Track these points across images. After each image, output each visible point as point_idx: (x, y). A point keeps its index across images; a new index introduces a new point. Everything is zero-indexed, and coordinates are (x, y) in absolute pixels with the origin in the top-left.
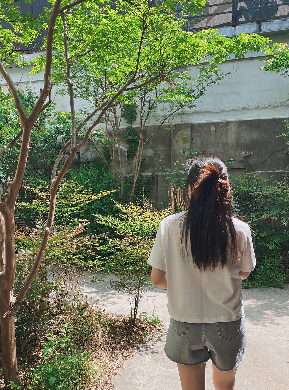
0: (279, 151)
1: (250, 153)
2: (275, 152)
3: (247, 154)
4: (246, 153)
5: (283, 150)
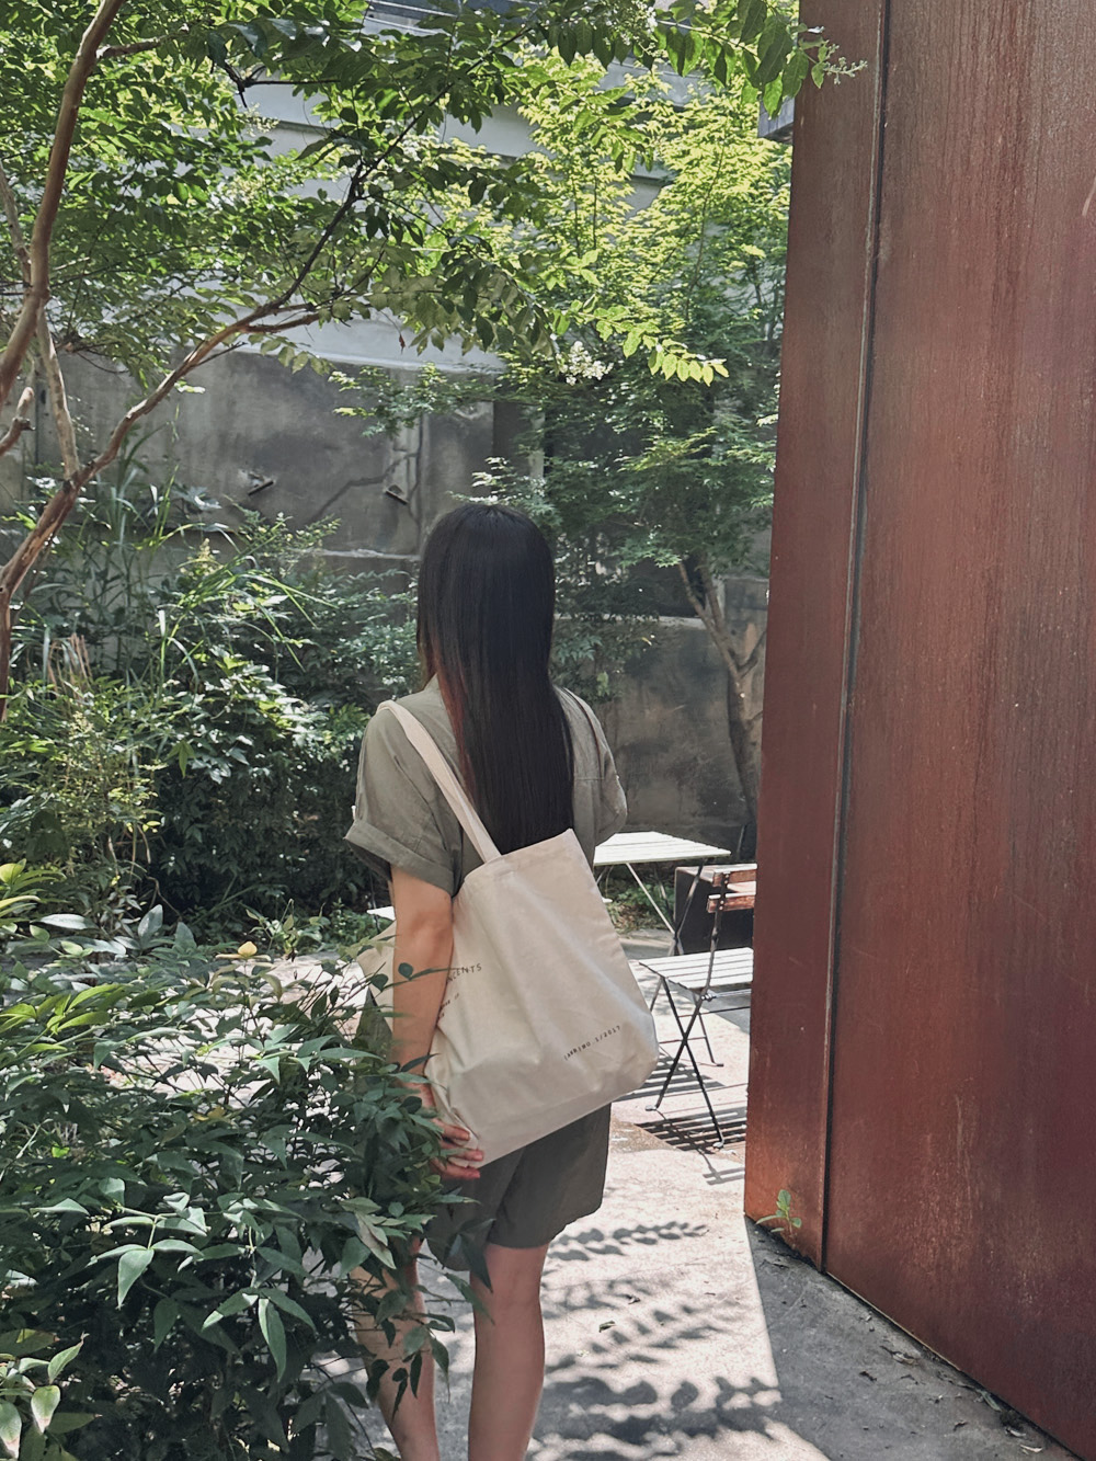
0: (364, 482)
1: (267, 480)
2: (351, 483)
3: (256, 482)
4: (253, 477)
5: (378, 480)
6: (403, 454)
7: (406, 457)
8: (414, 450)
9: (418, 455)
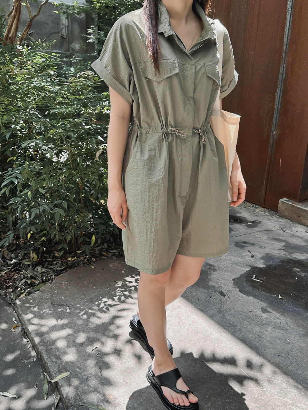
0: (55, 33)
1: (32, 32)
2: (52, 33)
5: (58, 33)
6: (64, 26)
7: (65, 27)
8: (67, 25)
9: (68, 27)
